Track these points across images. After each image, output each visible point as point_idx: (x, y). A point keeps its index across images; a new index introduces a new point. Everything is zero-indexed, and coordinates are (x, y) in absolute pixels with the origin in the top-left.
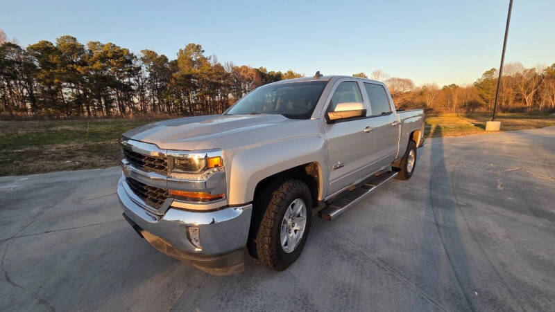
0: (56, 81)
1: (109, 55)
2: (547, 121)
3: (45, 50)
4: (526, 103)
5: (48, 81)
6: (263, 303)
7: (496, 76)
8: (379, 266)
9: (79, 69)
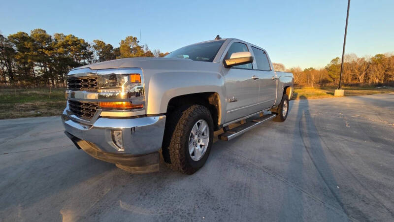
0: (29, 61)
1: (70, 43)
2: (374, 91)
3: (22, 38)
4: (359, 81)
5: (23, 61)
6: (174, 195)
7: (339, 62)
8: (264, 171)
9: (47, 52)
